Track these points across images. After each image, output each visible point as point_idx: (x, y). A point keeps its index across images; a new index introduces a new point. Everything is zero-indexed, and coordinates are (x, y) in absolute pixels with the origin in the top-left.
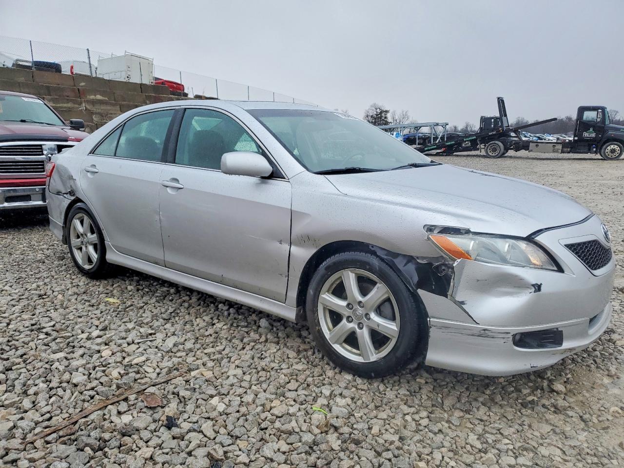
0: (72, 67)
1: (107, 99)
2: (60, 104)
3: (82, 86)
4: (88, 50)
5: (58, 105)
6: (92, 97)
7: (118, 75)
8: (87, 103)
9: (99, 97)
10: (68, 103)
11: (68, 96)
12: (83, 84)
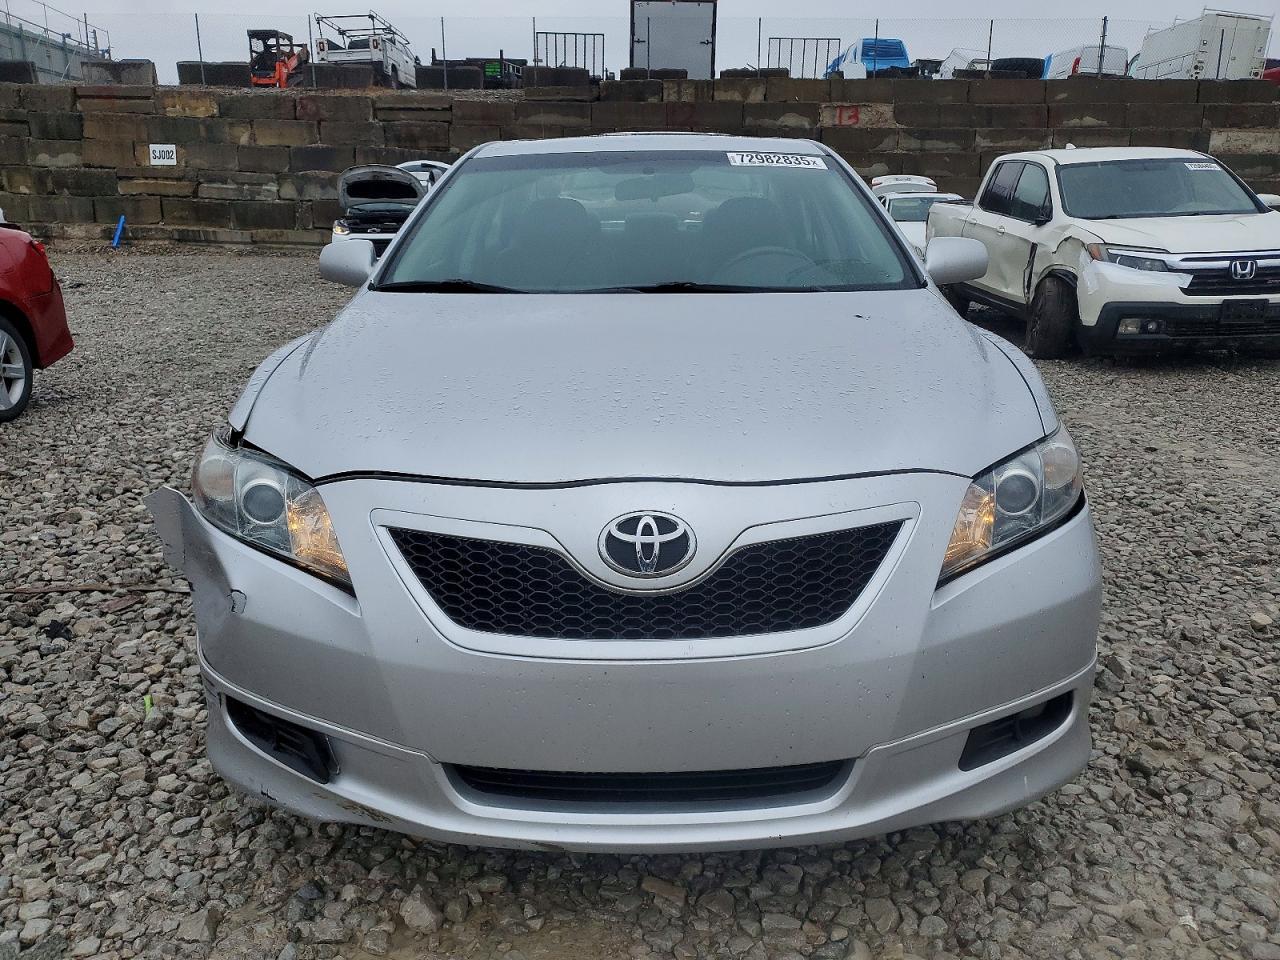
0: (1077, 61)
1: (1105, 123)
2: (1002, 141)
3: (1060, 101)
4: (1105, 18)
5: (999, 144)
6: (1075, 121)
7: (1176, 64)
8: (1059, 135)
9: (1089, 121)
10: (1019, 138)
11: (1024, 125)
12: (1063, 96)
